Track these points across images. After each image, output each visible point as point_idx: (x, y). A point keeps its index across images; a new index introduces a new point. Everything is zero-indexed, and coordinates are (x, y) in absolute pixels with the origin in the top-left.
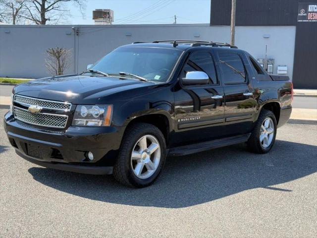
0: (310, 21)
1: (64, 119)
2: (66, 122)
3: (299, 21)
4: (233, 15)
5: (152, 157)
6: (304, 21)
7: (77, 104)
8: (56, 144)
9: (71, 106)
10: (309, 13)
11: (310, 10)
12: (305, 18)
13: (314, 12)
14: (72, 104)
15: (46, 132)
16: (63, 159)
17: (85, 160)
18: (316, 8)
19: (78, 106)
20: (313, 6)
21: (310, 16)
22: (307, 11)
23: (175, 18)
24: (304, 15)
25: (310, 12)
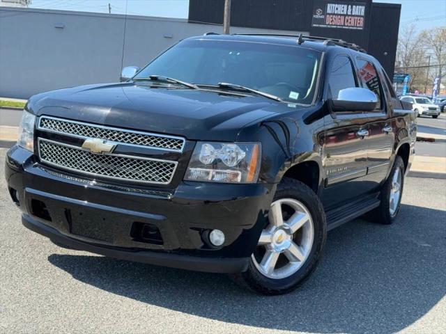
0: (329, 26)
1: (169, 167)
2: (173, 173)
3: (314, 25)
4: (228, 9)
5: (298, 238)
6: (321, 26)
7: (196, 141)
8: (152, 216)
9: (184, 144)
10: (328, 16)
11: (329, 11)
12: (323, 21)
13: (334, 14)
14: (187, 139)
15: (120, 190)
16: (162, 243)
17: (203, 247)
18: (337, 9)
19: (198, 142)
20: (334, 5)
21: (329, 20)
22: (324, 13)
23: (110, 8)
24: (321, 17)
25: (330, 14)
